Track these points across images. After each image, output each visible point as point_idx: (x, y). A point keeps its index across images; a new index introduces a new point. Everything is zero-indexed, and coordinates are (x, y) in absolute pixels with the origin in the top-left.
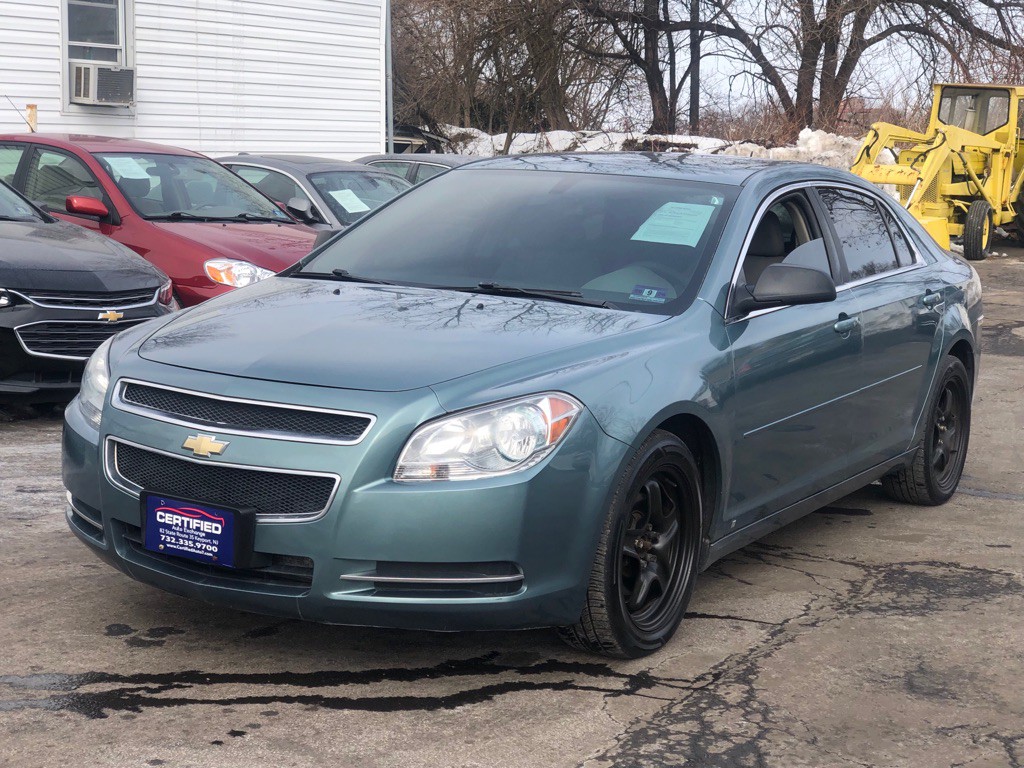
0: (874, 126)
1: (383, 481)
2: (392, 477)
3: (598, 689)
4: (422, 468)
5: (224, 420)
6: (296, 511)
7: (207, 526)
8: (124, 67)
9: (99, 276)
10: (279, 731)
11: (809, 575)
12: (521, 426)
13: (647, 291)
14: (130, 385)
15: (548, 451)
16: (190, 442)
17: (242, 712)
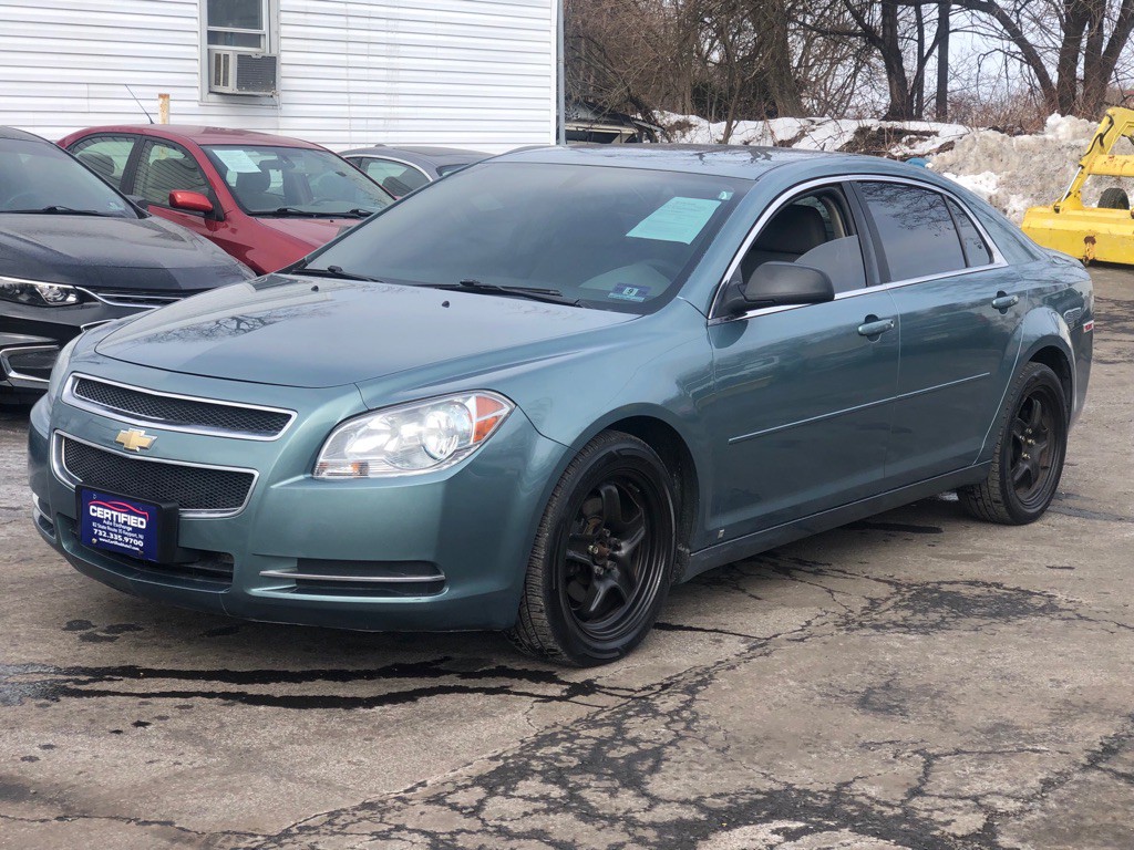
0: (1110, 111)
1: (301, 477)
2: (312, 472)
3: (531, 695)
4: (345, 465)
5: (164, 416)
6: (219, 507)
7: (134, 521)
8: (267, 54)
9: (173, 273)
10: (184, 723)
11: (830, 591)
12: (447, 424)
13: (628, 289)
14: (82, 380)
15: (473, 450)
16: (122, 436)
17: (157, 705)
